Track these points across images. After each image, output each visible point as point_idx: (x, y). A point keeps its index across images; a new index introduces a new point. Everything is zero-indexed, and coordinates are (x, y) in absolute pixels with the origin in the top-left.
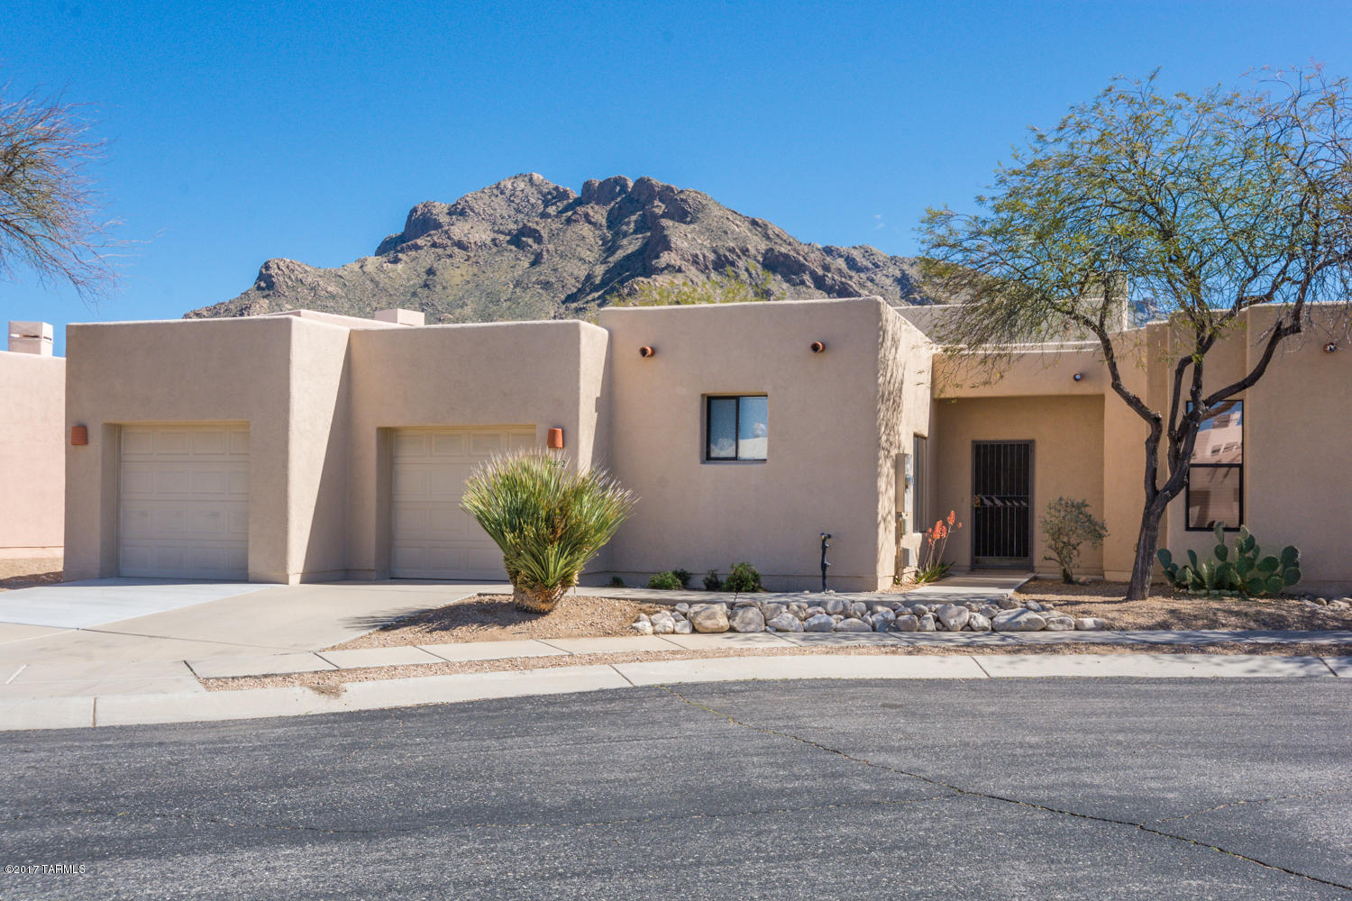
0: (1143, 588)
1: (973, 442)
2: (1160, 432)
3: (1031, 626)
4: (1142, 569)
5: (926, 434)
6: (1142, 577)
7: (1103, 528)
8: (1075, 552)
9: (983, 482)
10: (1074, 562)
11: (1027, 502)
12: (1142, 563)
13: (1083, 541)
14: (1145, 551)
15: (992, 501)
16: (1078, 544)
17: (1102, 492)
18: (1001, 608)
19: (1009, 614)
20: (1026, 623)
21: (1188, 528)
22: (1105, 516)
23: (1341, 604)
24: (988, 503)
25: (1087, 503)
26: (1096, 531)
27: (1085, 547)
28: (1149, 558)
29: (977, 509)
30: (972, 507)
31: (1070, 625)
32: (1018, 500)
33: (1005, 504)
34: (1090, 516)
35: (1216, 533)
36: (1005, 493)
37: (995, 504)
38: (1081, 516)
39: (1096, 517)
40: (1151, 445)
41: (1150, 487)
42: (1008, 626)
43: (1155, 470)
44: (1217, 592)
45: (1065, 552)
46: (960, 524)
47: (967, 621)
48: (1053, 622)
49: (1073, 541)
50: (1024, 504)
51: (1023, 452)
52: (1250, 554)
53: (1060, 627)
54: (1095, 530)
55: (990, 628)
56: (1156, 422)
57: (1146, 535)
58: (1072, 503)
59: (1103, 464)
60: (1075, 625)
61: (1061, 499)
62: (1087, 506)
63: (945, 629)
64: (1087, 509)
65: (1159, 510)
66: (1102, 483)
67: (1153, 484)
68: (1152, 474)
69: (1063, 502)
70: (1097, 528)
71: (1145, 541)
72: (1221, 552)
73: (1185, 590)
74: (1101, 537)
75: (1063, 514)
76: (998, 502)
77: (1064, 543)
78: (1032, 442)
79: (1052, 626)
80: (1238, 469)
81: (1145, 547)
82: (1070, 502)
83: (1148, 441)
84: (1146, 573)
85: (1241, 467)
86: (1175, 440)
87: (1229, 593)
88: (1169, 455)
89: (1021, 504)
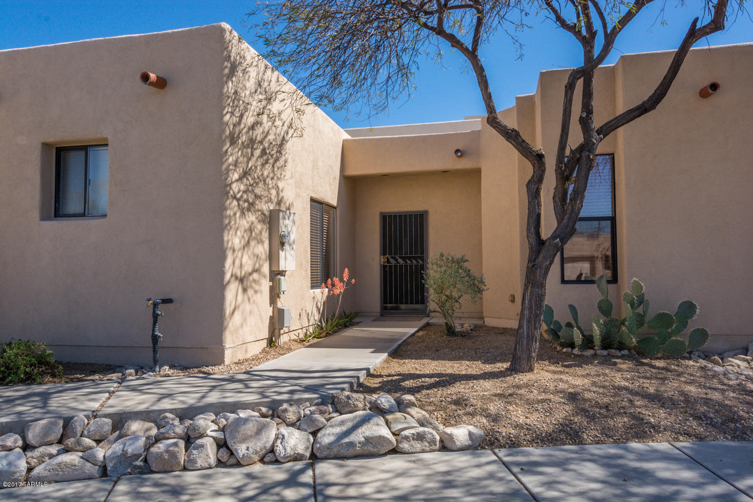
0: (529, 358)
1: (381, 213)
2: (544, 171)
3: (371, 449)
4: (528, 335)
5: (334, 203)
6: (528, 344)
7: (482, 282)
8: (457, 305)
9: (389, 245)
10: (456, 315)
11: (423, 260)
12: (528, 327)
13: (463, 294)
14: (530, 312)
15: (396, 260)
16: (460, 297)
17: (480, 251)
18: (336, 411)
19: (342, 423)
20: (363, 444)
21: (563, 281)
22: (483, 271)
23: (738, 364)
24: (393, 261)
25: (466, 258)
26: (476, 286)
27: (466, 299)
28: (535, 321)
29: (385, 267)
30: (381, 265)
31: (432, 442)
32: (416, 258)
33: (406, 262)
34: (469, 271)
35: (598, 287)
36: (406, 253)
37: (398, 263)
38: (460, 271)
39: (474, 272)
40: (534, 187)
41: (533, 236)
42: (335, 450)
43: (539, 216)
44: (605, 352)
45: (448, 304)
46: (353, 280)
47: (269, 445)
48: (406, 438)
49: (455, 294)
50: (421, 262)
51: (419, 220)
52: (640, 310)
53: (418, 446)
54: (474, 284)
55: (308, 454)
56: (538, 159)
57: (531, 293)
58: (453, 259)
59: (481, 228)
60: (441, 441)
61: (442, 255)
62: (466, 261)
63: (232, 461)
64: (466, 264)
65: (547, 263)
66: (480, 243)
67: (538, 234)
68: (534, 220)
69: (444, 258)
70: (476, 282)
71: (530, 301)
72: (605, 308)
73: (569, 350)
74: (480, 291)
75: (443, 269)
76: (401, 261)
77: (447, 296)
78: (426, 212)
79: (405, 446)
80: (609, 222)
81: (530, 308)
82: (450, 258)
83: (529, 182)
84: (533, 338)
85: (613, 220)
86: (563, 177)
87: (618, 353)
88: (554, 198)
89: (418, 262)
